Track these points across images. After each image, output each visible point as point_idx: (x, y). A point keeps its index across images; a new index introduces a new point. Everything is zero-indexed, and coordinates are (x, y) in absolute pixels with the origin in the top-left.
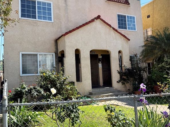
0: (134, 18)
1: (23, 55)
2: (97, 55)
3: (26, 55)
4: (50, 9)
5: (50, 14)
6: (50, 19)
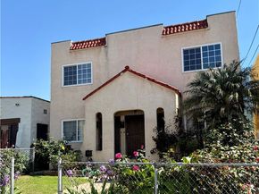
1: (64, 122)
4: (90, 70)
5: (90, 76)
6: (90, 81)
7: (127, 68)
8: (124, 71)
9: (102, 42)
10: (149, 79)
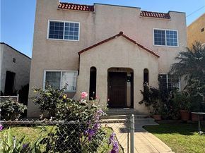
0: (176, 33)
1: (47, 72)
2: (126, 73)
3: (50, 72)
4: (77, 29)
5: (77, 34)
6: (76, 38)
7: (121, 34)
8: (118, 35)
9: (91, 9)
10: (139, 45)
